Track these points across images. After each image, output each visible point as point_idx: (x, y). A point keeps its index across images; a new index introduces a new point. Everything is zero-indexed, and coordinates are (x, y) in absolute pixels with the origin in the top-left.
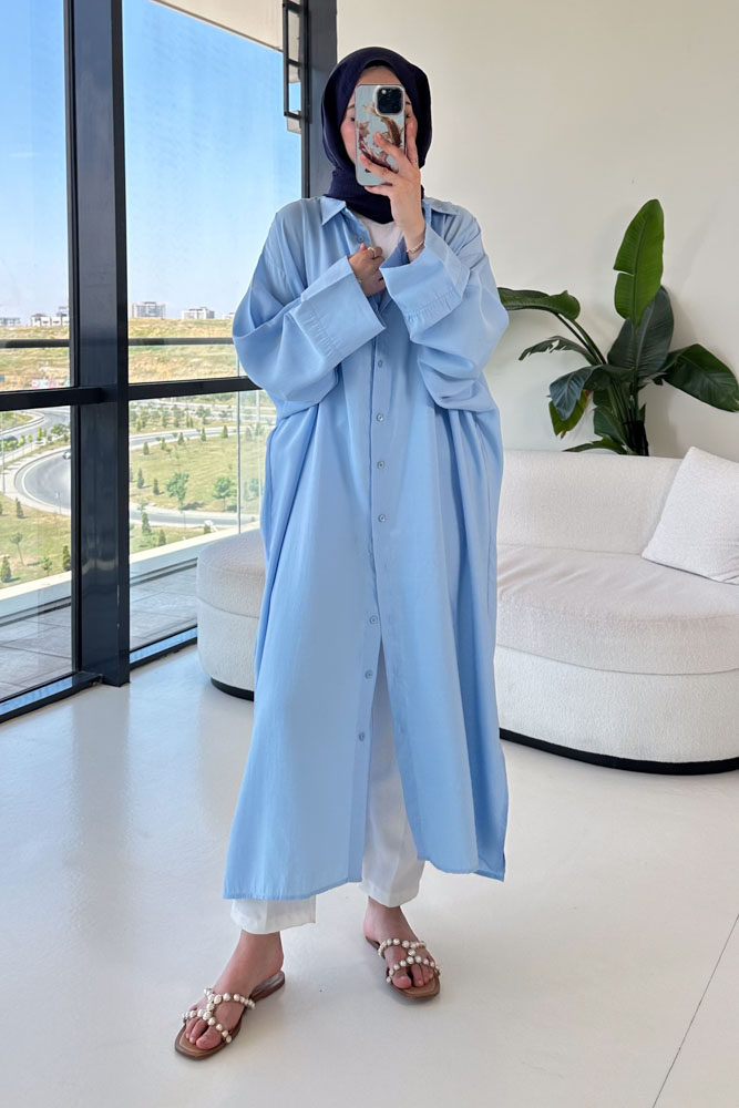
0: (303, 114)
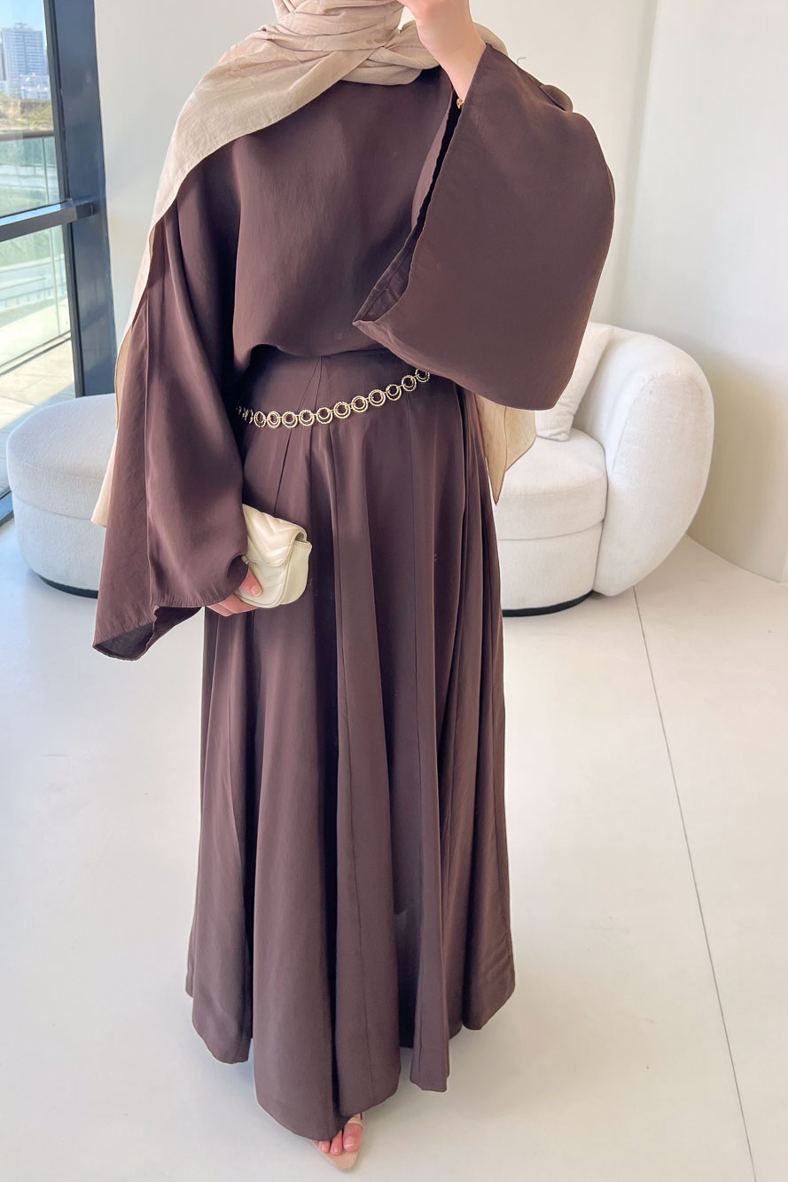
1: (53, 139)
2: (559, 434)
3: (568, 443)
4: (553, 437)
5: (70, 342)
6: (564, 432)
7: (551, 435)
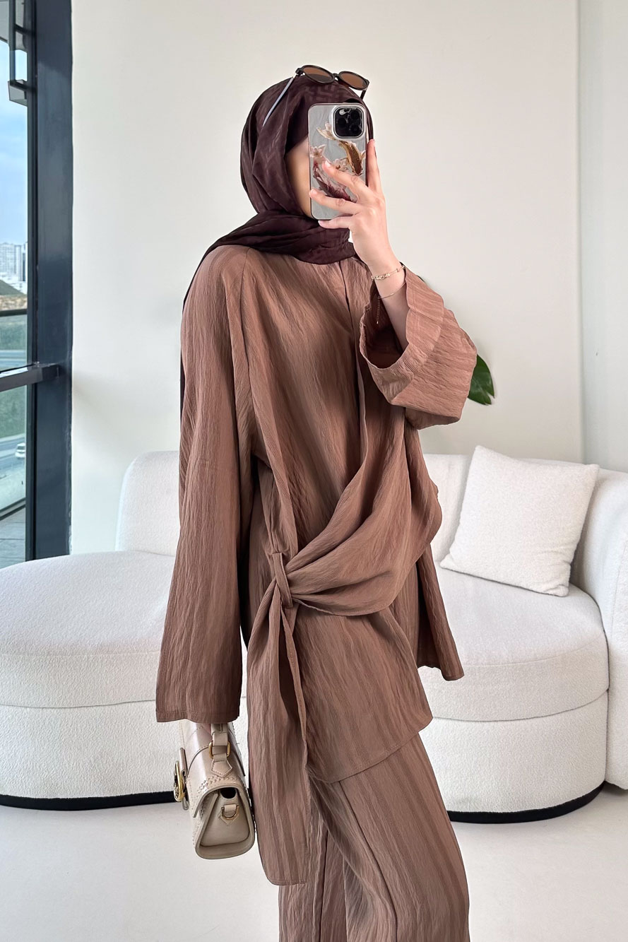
0: (29, 84)
1: (25, 317)
2: (556, 588)
3: (566, 598)
4: (550, 592)
5: (24, 510)
6: (563, 585)
7: (548, 590)
